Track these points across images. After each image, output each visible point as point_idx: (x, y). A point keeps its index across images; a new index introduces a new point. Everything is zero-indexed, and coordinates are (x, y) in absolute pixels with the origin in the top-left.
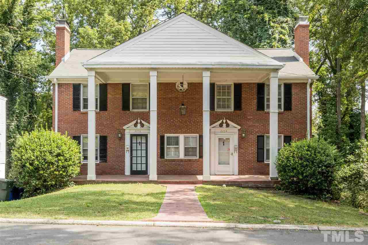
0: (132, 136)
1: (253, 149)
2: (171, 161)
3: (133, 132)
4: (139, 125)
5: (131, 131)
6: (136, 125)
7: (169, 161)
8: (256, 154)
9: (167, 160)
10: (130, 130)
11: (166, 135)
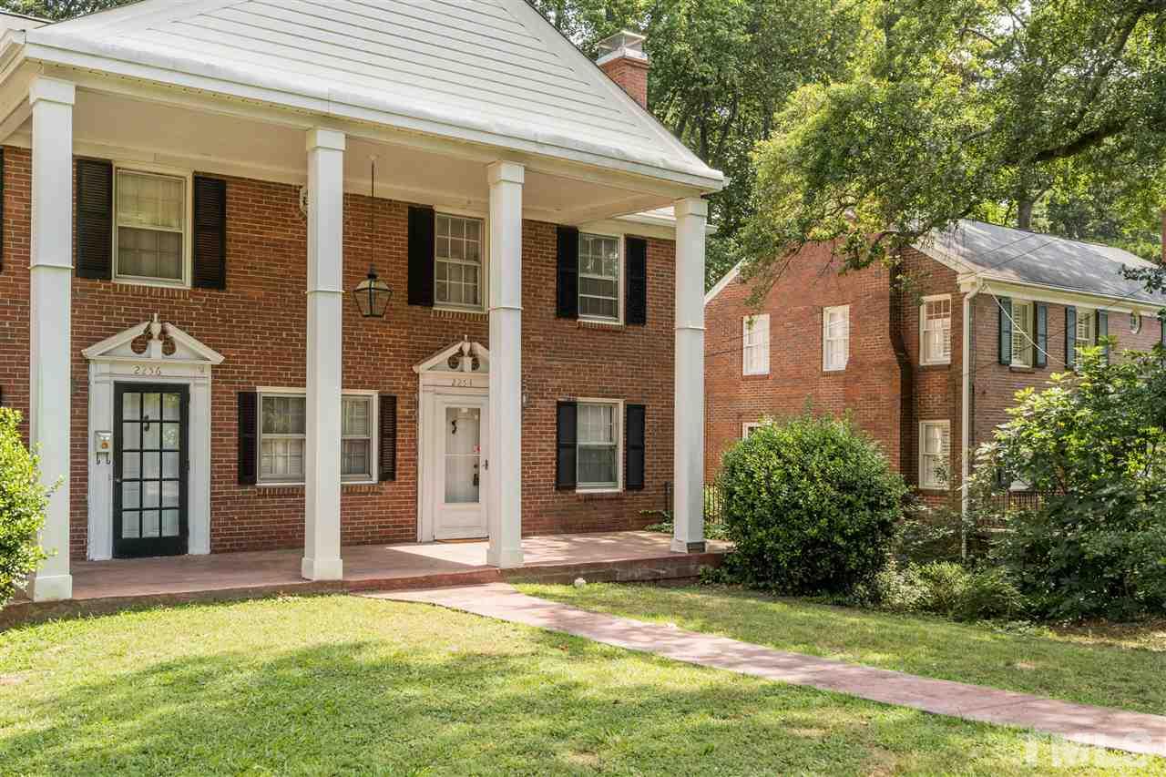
0: (121, 389)
1: (544, 446)
2: (280, 496)
3: (129, 374)
4: (156, 347)
5: (117, 370)
6: (140, 345)
7: (272, 496)
8: (554, 465)
9: (264, 493)
10: (112, 363)
11: (263, 390)
